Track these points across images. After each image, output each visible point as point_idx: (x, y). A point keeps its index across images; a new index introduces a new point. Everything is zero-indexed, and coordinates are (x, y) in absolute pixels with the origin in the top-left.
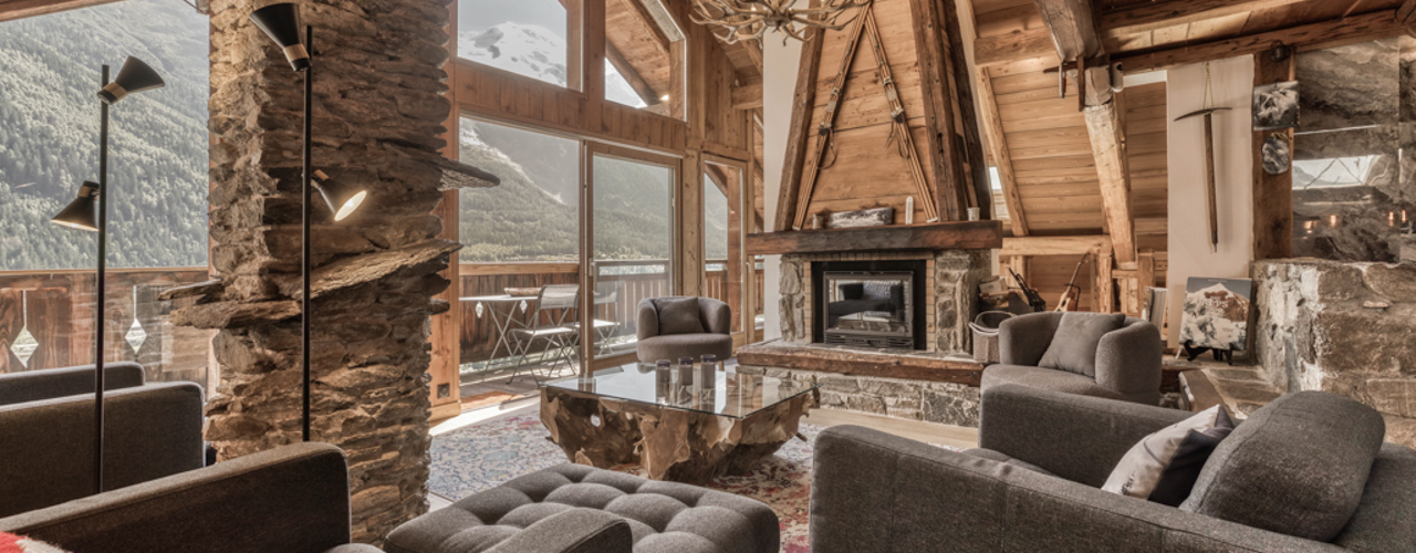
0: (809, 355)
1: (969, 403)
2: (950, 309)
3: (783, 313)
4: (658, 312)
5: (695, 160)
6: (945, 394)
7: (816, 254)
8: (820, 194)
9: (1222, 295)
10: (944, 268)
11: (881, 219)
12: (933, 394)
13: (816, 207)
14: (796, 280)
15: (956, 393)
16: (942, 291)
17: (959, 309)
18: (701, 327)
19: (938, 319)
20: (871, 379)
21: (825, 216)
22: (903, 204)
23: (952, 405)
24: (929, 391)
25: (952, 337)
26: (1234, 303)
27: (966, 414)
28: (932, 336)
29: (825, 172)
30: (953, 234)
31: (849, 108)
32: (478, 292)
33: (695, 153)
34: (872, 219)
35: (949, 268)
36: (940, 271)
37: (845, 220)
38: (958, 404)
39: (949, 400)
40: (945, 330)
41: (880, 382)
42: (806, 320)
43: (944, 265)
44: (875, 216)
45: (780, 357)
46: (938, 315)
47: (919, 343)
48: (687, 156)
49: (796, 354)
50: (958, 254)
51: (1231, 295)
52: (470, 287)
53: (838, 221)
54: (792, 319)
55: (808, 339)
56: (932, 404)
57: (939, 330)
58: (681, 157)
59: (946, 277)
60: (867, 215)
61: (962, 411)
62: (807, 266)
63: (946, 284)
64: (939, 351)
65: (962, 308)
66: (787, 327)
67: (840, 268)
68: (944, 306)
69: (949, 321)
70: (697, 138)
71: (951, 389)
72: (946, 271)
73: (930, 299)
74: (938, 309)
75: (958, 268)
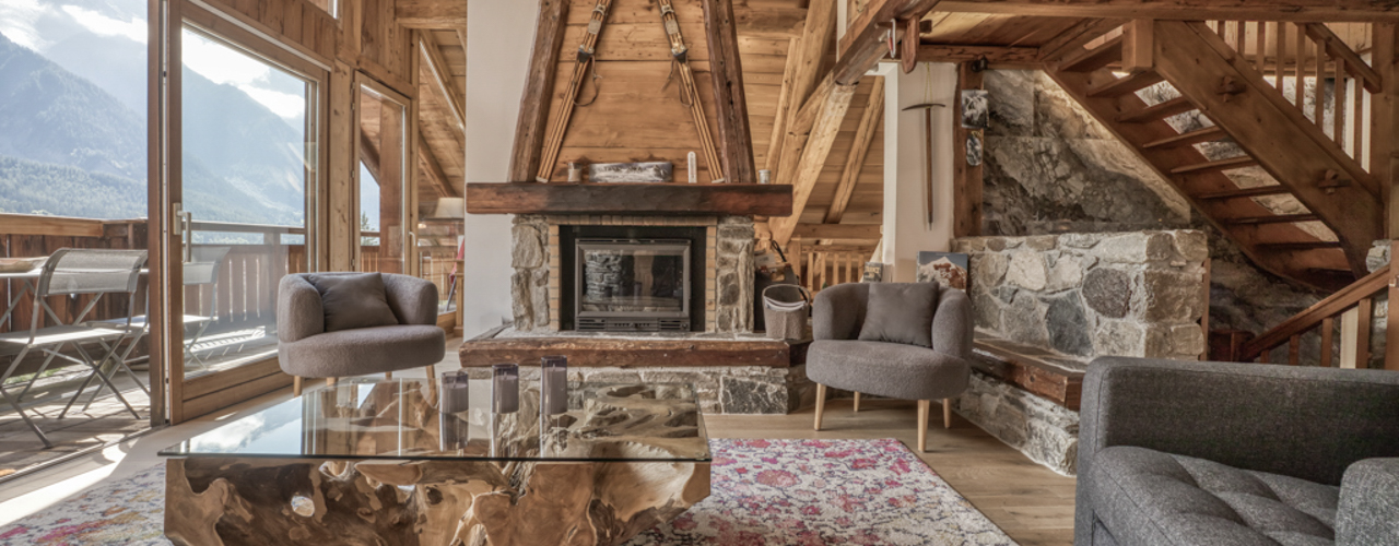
0: (573, 346)
1: (774, 386)
2: (732, 283)
3: (518, 293)
4: (322, 293)
5: (348, 79)
6: (747, 380)
7: (568, 214)
8: (573, 138)
9: (947, 267)
10: (727, 236)
11: (659, 175)
12: (734, 381)
13: (570, 155)
14: (537, 249)
15: (759, 377)
16: (724, 262)
17: (742, 283)
18: (392, 317)
19: (719, 295)
20: (657, 370)
21: (584, 165)
22: (684, 160)
23: (755, 391)
24: (730, 378)
25: (735, 314)
26: (956, 274)
27: (771, 400)
28: (711, 315)
29: (582, 113)
30: (747, 197)
31: (615, 33)
33: (347, 69)
34: (647, 175)
35: (733, 237)
36: (721, 240)
37: (612, 173)
38: (762, 389)
39: (752, 386)
40: (727, 307)
41: (670, 373)
42: (551, 302)
43: (726, 233)
44: (651, 172)
45: (530, 351)
46: (719, 290)
47: (697, 323)
48: (337, 70)
49: (554, 346)
50: (742, 222)
51: (953, 266)
53: (603, 173)
54: (529, 301)
55: (555, 326)
56: (733, 392)
57: (720, 307)
58: (329, 69)
59: (728, 247)
60: (640, 169)
61: (766, 396)
62: (553, 231)
63: (728, 255)
64: (720, 331)
65: (746, 282)
66: (523, 311)
67: (596, 235)
68: (726, 281)
69: (731, 297)
70: (351, 47)
71: (754, 373)
72: (729, 240)
73: (710, 273)
74: (719, 284)
75: (742, 238)
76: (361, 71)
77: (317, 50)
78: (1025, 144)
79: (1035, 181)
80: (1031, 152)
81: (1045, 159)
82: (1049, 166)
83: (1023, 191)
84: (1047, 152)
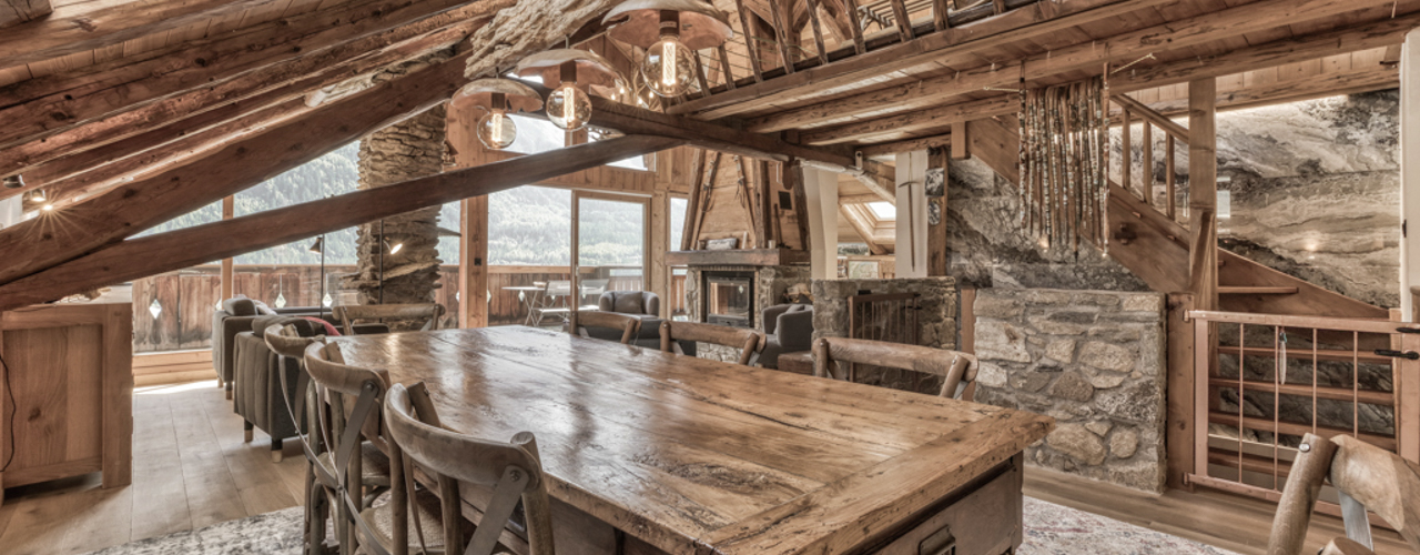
3: (688, 303)
4: (614, 300)
5: (662, 199)
7: (702, 266)
8: (704, 228)
11: (732, 245)
13: (702, 236)
14: (694, 282)
16: (761, 291)
18: (640, 310)
19: (760, 308)
21: (705, 242)
29: (707, 213)
30: (759, 257)
31: (720, 174)
32: (521, 284)
33: (663, 193)
34: (728, 245)
35: (764, 277)
36: (760, 278)
37: (714, 245)
42: (698, 308)
43: (762, 275)
44: (729, 243)
46: (759, 306)
48: (656, 195)
52: (515, 281)
53: (711, 246)
55: (699, 319)
57: (759, 315)
58: (650, 196)
59: (764, 282)
60: (724, 242)
62: (699, 273)
63: (763, 287)
65: (770, 302)
66: (689, 312)
67: (717, 275)
68: (763, 301)
70: (665, 182)
72: (764, 280)
73: (756, 297)
74: (759, 302)
75: (768, 277)
76: (672, 192)
77: (643, 190)
78: (986, 203)
79: (995, 233)
80: (991, 209)
81: (1003, 213)
82: (1007, 219)
83: (985, 240)
84: (1006, 208)
